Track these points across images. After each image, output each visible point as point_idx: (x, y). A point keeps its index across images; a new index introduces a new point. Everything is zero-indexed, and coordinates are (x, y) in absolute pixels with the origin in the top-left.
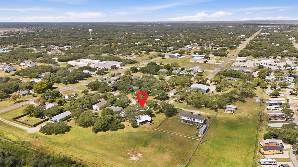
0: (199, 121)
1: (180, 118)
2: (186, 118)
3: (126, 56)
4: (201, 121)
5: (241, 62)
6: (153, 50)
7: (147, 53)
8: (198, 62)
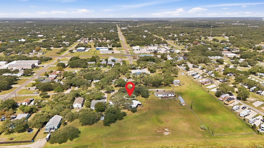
0: (172, 95)
1: (156, 96)
2: (162, 96)
3: (29, 54)
4: (173, 95)
5: (137, 50)
6: (51, 46)
7: (49, 49)
8: (107, 53)
